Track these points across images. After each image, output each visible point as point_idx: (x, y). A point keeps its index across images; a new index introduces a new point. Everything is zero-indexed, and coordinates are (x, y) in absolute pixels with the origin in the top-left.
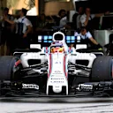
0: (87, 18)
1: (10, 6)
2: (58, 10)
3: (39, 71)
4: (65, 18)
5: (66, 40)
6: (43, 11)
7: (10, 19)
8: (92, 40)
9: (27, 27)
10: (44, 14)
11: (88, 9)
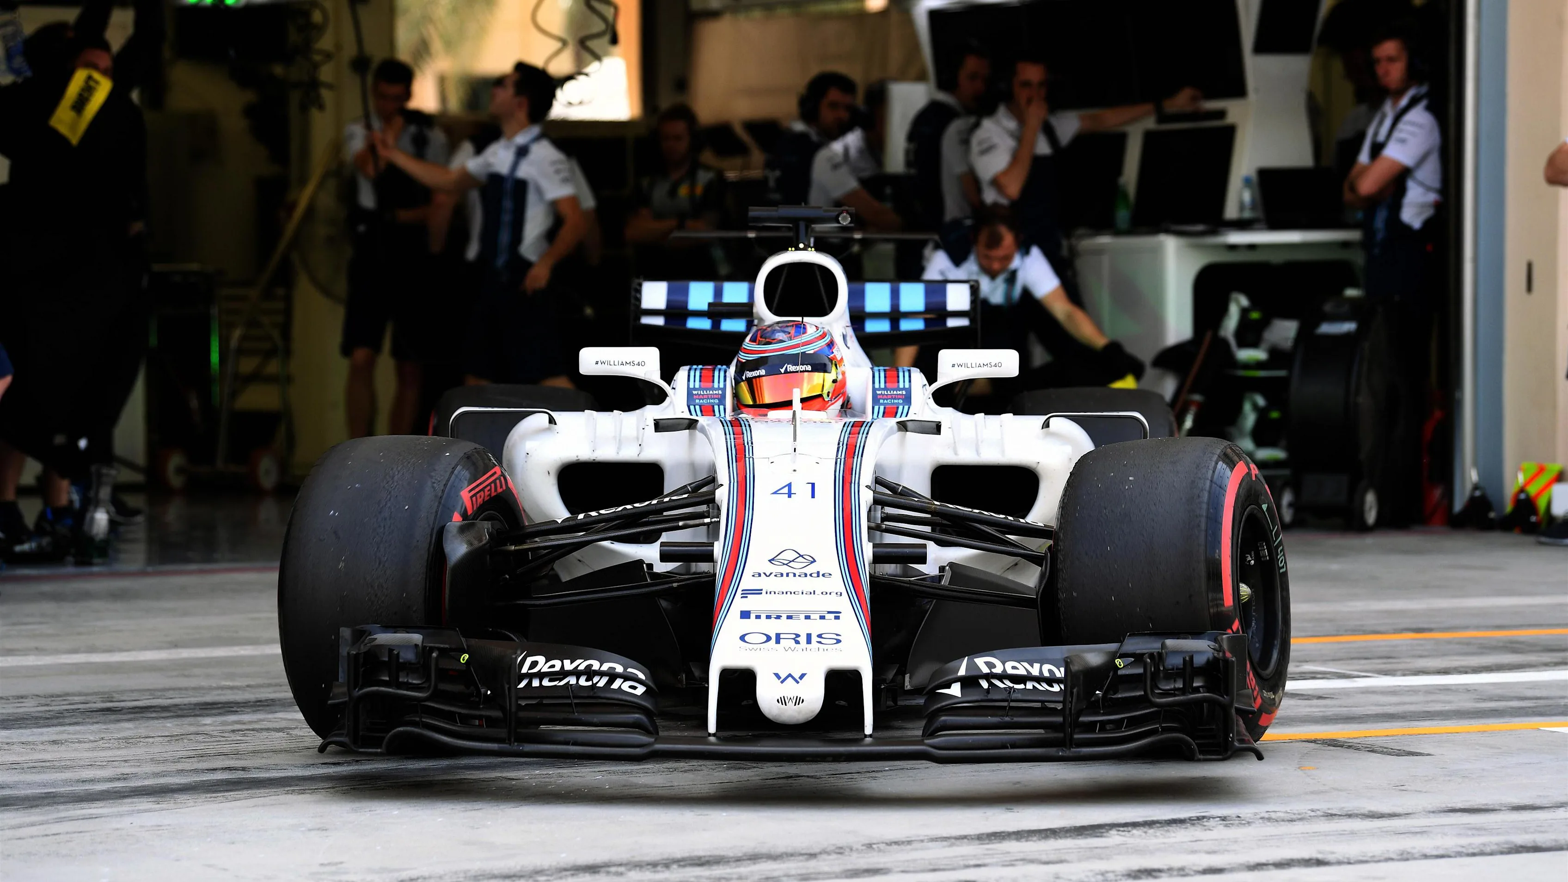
0: (1020, 138)
1: (423, 49)
2: (800, 81)
3: (649, 553)
4: (853, 139)
5: (858, 318)
6: (682, 84)
7: (420, 147)
8: (1061, 308)
9: (556, 209)
10: (685, 113)
11: (1032, 73)
